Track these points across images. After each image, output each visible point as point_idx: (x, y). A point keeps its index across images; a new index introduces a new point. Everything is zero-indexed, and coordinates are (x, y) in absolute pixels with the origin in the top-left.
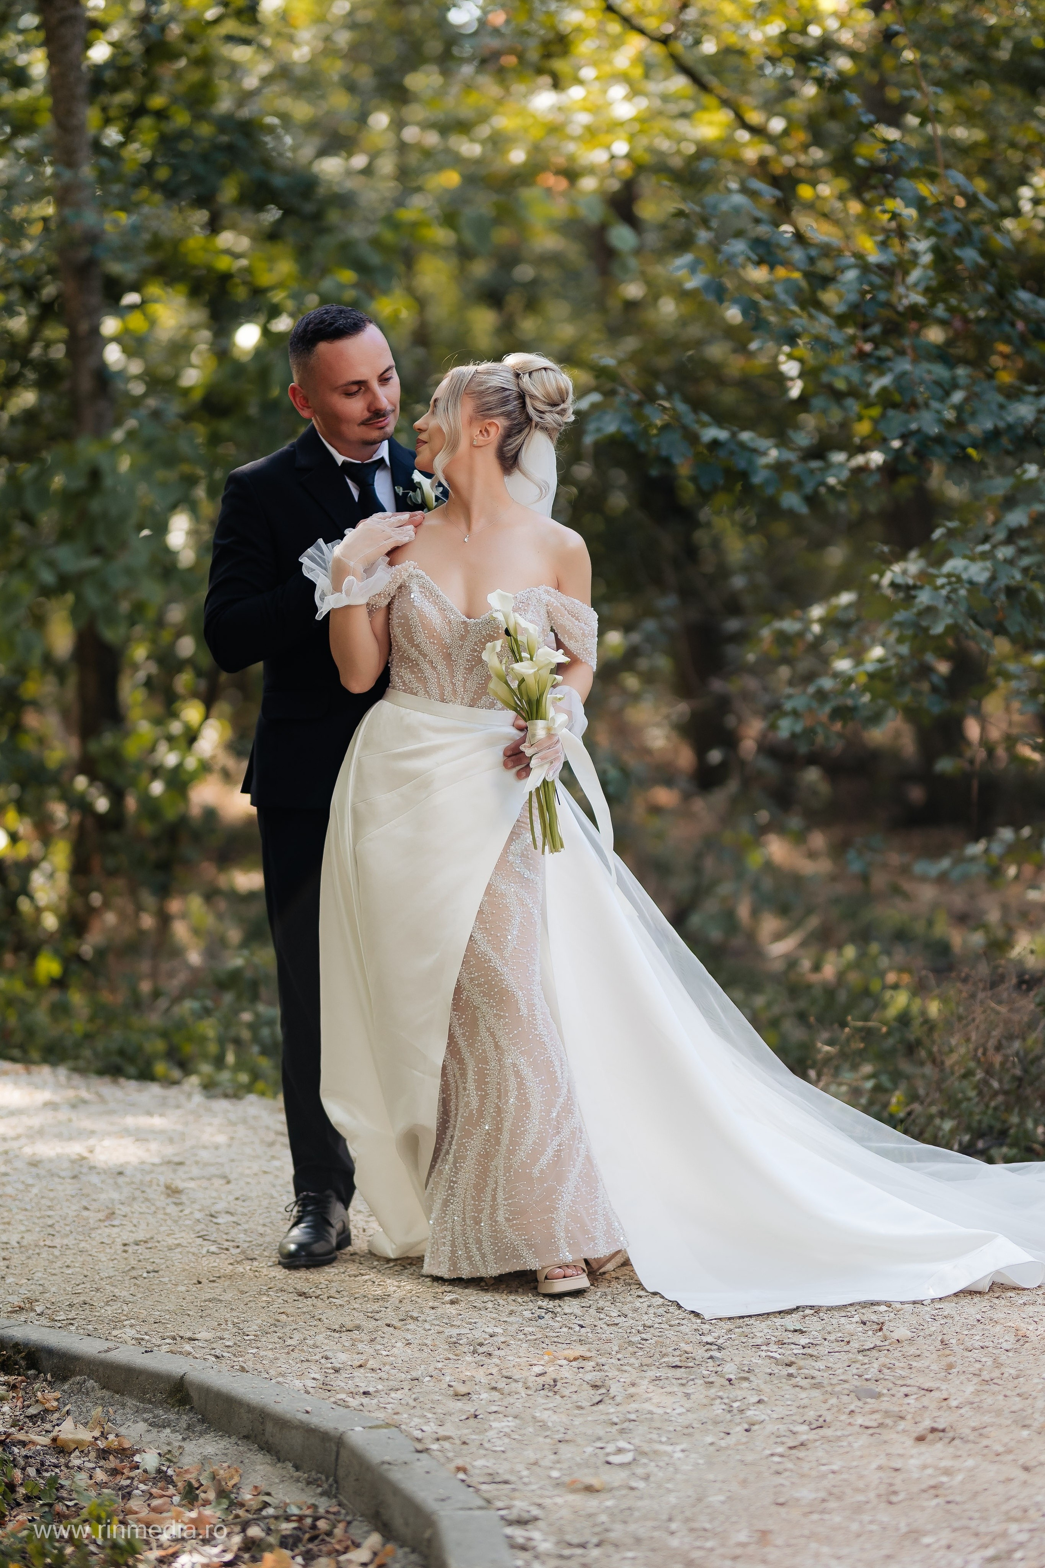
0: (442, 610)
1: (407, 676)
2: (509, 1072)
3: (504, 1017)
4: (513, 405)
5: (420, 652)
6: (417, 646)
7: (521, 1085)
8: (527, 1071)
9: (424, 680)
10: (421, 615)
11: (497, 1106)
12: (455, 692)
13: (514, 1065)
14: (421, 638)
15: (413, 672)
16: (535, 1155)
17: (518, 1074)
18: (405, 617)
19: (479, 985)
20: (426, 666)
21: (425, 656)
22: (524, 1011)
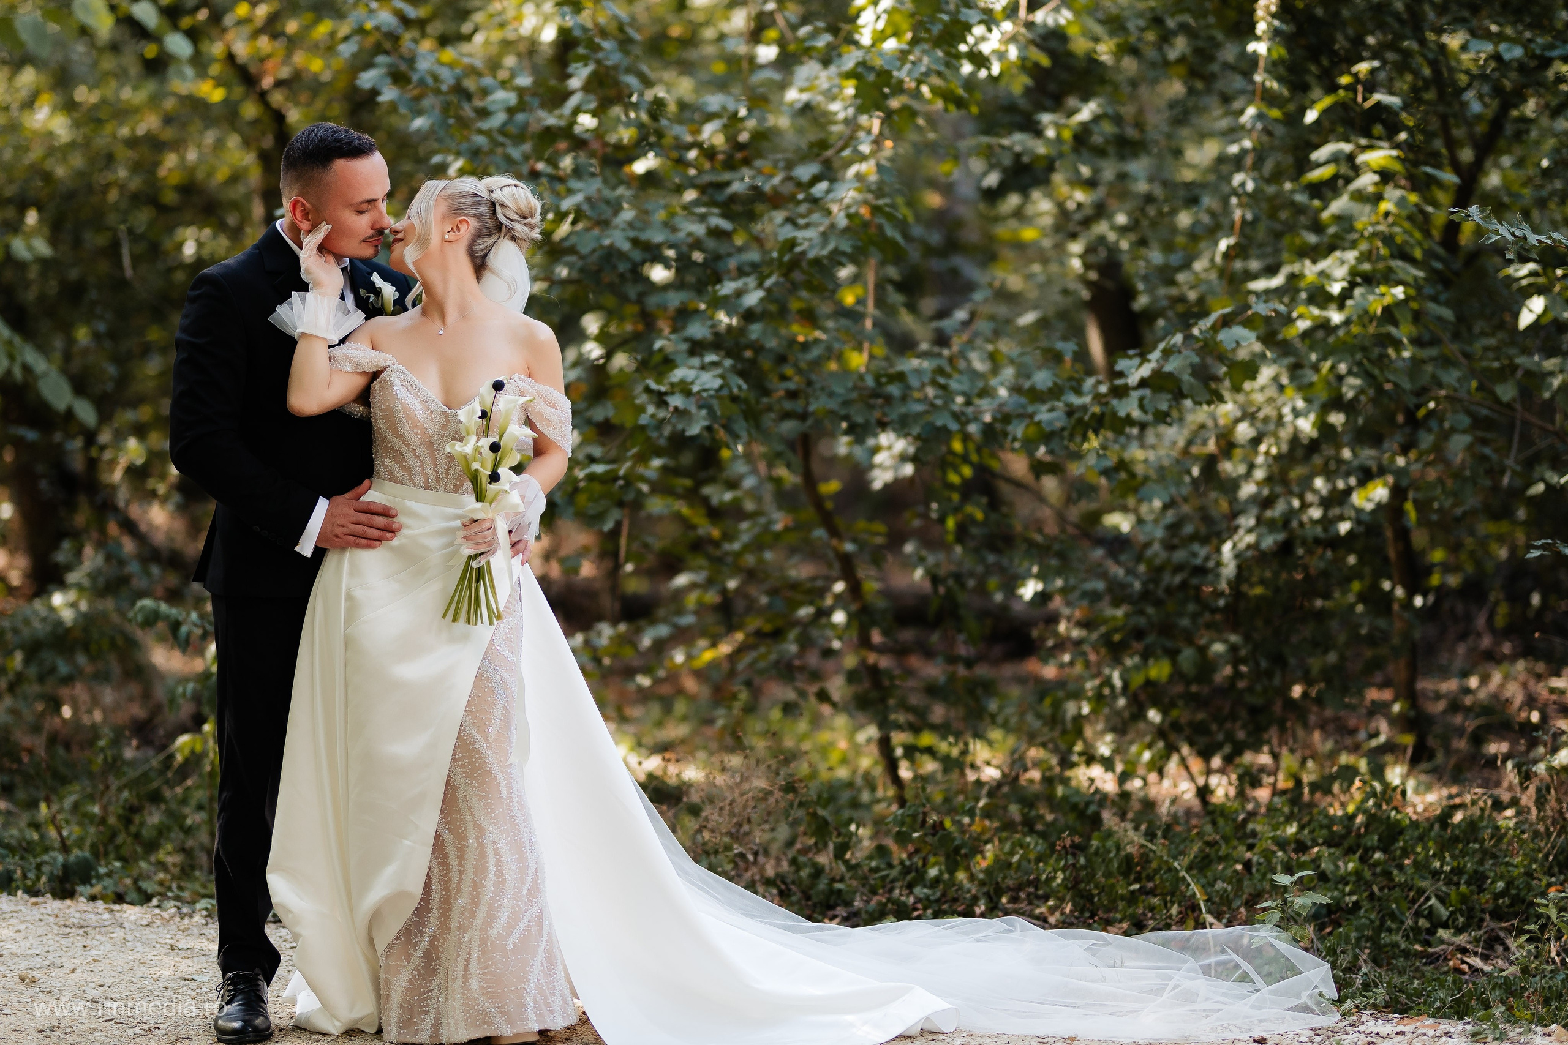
0: (424, 402)
1: (392, 465)
2: (490, 850)
3: (486, 798)
4: (484, 209)
5: (404, 442)
6: (401, 436)
7: (498, 862)
8: (504, 849)
9: (408, 469)
10: (405, 407)
11: (474, 881)
12: (438, 479)
13: (494, 843)
14: (405, 428)
15: (397, 462)
16: (510, 927)
17: (496, 852)
18: (389, 409)
19: (462, 766)
20: (409, 456)
21: (409, 445)
22: (504, 794)
